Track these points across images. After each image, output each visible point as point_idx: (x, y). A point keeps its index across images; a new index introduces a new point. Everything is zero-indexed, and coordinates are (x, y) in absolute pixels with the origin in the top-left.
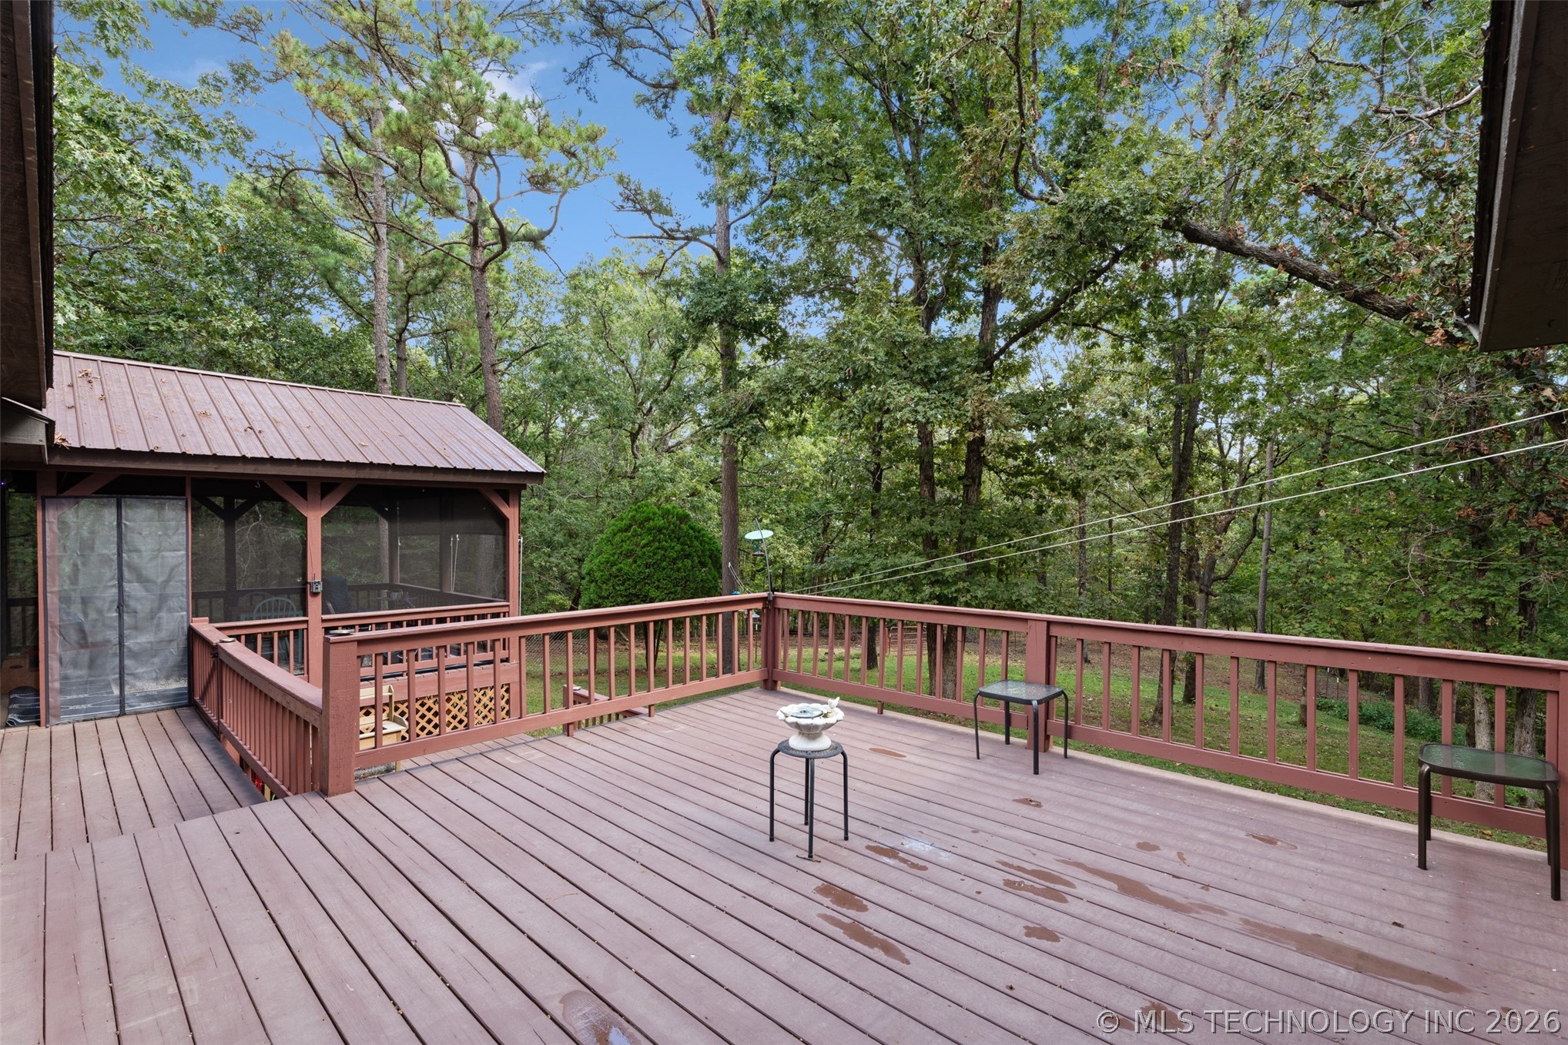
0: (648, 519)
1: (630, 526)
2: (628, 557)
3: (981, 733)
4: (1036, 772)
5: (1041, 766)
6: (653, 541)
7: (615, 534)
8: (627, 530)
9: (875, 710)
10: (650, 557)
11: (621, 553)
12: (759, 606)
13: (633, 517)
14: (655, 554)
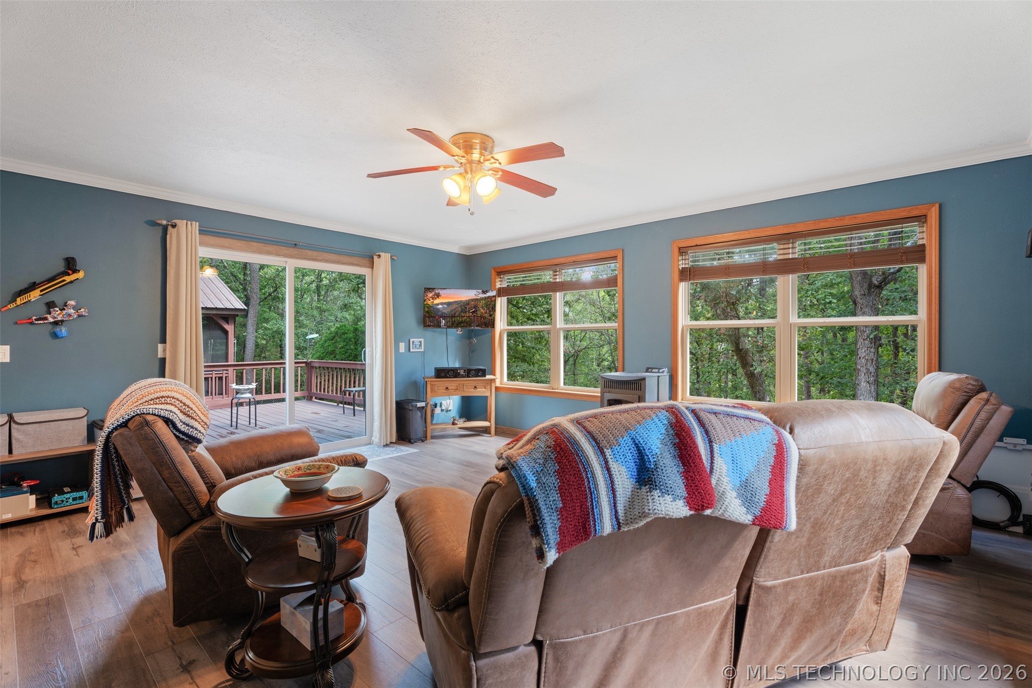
0: (344, 333)
1: (334, 337)
2: (331, 354)
3: (345, 406)
4: (354, 415)
5: (356, 413)
6: (346, 345)
7: (326, 342)
8: (332, 340)
9: (336, 404)
10: (343, 354)
11: (328, 352)
12: (304, 365)
13: (337, 332)
14: (346, 352)
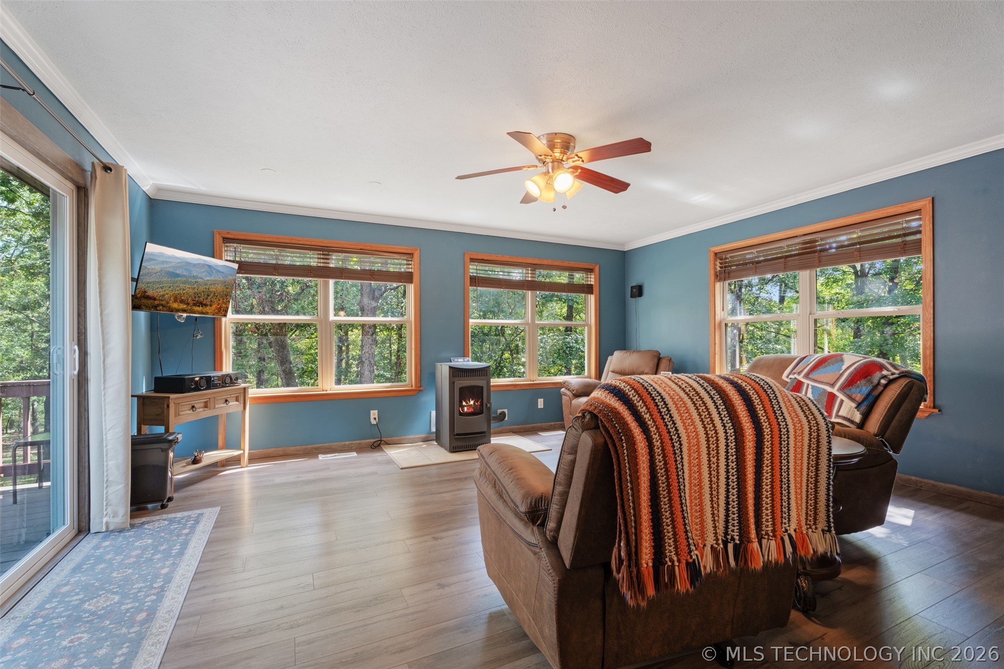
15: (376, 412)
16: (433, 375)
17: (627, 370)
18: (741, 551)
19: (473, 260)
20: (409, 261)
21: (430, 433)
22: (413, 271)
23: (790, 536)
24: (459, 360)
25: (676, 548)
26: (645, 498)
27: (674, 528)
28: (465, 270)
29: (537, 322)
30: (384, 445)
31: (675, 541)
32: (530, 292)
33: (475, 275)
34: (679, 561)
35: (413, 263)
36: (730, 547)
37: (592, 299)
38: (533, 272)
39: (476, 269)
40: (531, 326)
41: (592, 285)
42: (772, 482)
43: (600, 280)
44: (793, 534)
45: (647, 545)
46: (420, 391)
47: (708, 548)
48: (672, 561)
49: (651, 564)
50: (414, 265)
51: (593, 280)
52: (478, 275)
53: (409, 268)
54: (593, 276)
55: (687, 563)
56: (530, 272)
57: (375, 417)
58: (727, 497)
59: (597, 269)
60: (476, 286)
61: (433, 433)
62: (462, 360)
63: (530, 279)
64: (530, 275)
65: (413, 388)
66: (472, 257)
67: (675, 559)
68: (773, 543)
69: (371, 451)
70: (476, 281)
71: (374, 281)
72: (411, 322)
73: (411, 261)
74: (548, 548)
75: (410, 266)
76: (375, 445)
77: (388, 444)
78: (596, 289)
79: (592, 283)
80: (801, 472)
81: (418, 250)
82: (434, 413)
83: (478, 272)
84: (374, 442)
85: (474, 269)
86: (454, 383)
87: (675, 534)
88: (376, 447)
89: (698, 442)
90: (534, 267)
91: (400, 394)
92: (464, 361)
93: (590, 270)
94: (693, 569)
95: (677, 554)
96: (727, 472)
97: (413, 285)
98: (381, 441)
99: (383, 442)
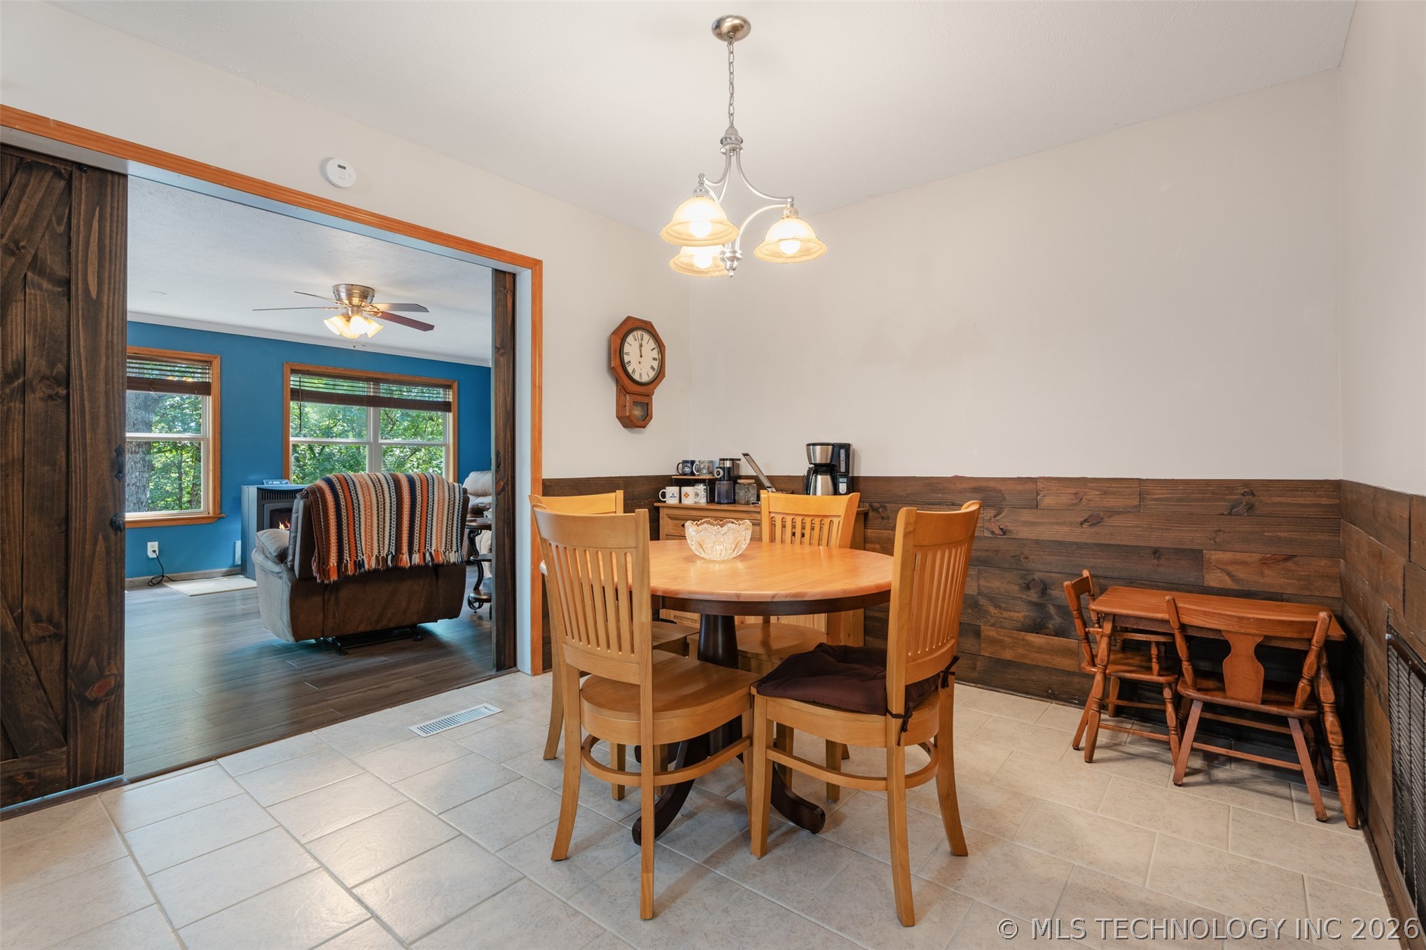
15: (156, 543)
16: (238, 501)
17: (480, 491)
18: (396, 558)
19: (294, 371)
20: (206, 369)
21: (234, 566)
22: (211, 381)
23: (431, 553)
24: (274, 483)
25: (350, 555)
26: (334, 531)
27: (349, 545)
28: (285, 381)
29: (381, 441)
30: (167, 582)
31: (350, 551)
32: (372, 408)
33: (298, 387)
34: (351, 560)
35: (211, 372)
36: (390, 557)
37: (450, 416)
38: (376, 387)
39: (300, 382)
40: (373, 446)
41: (450, 402)
42: (420, 525)
43: (459, 396)
44: (433, 552)
45: (334, 555)
46: (220, 518)
47: (374, 556)
48: (347, 561)
49: (336, 565)
50: (212, 374)
51: (451, 397)
52: (302, 388)
53: (206, 378)
54: (451, 393)
55: (355, 562)
56: (372, 386)
57: (154, 549)
58: (390, 533)
59: (455, 385)
60: (299, 400)
61: (238, 566)
62: (279, 483)
63: (372, 394)
64: (372, 390)
65: (211, 515)
66: (293, 368)
67: (349, 559)
68: (418, 555)
69: (148, 588)
70: (298, 395)
71: (155, 391)
72: (208, 440)
73: (209, 369)
74: (288, 572)
75: (207, 376)
76: (154, 581)
77: (173, 581)
78: (454, 407)
79: (451, 400)
80: (442, 521)
81: (219, 358)
82: (239, 544)
83: (302, 384)
84: (153, 579)
85: (294, 381)
86: (264, 505)
87: (349, 548)
88: (155, 584)
89: (371, 504)
90: (377, 381)
91: (191, 523)
92: (281, 483)
93: (447, 387)
94: (360, 565)
95: (350, 558)
96: (391, 520)
97: (211, 397)
98: (163, 576)
99: (165, 578)
